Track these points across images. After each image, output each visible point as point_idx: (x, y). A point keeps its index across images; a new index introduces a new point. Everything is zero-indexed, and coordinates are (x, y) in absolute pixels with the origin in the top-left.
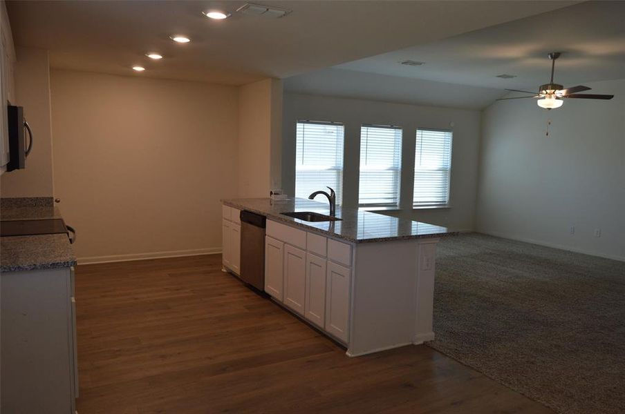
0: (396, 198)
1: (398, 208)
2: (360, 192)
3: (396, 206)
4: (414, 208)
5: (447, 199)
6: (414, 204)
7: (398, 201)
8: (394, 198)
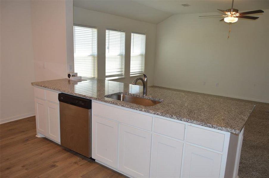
0: (122, 71)
1: (123, 77)
2: (106, 69)
3: (122, 75)
4: (131, 76)
5: (143, 70)
6: (131, 74)
7: (123, 73)
8: (121, 71)
